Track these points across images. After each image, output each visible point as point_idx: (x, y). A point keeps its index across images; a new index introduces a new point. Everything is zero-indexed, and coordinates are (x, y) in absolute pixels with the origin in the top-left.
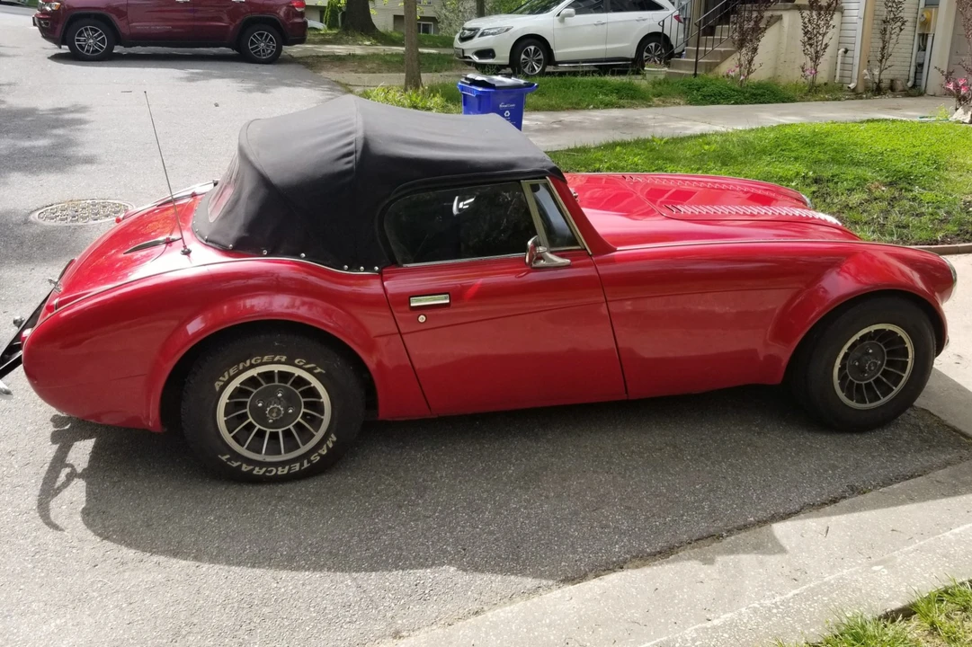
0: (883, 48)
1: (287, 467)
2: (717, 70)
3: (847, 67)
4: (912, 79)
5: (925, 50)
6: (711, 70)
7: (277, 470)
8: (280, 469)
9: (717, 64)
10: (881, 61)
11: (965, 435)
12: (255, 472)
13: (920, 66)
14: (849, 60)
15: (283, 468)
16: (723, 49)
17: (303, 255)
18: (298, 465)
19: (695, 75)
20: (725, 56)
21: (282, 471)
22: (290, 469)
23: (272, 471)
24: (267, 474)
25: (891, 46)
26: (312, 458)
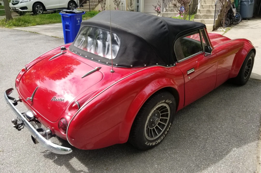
0: (131, 2)
1: (160, 139)
2: (95, 9)
3: (123, 7)
4: (136, 10)
5: (138, 2)
6: (93, 10)
7: (158, 141)
8: (158, 140)
9: (94, 8)
10: (131, 6)
11: (260, 80)
12: (153, 145)
13: (138, 6)
14: (123, 6)
15: (159, 140)
16: (95, 4)
17: (157, 64)
18: (162, 137)
19: (90, 11)
20: (96, 5)
21: (159, 141)
22: (161, 139)
23: (157, 142)
24: (156, 144)
25: (132, 2)
26: (165, 133)
